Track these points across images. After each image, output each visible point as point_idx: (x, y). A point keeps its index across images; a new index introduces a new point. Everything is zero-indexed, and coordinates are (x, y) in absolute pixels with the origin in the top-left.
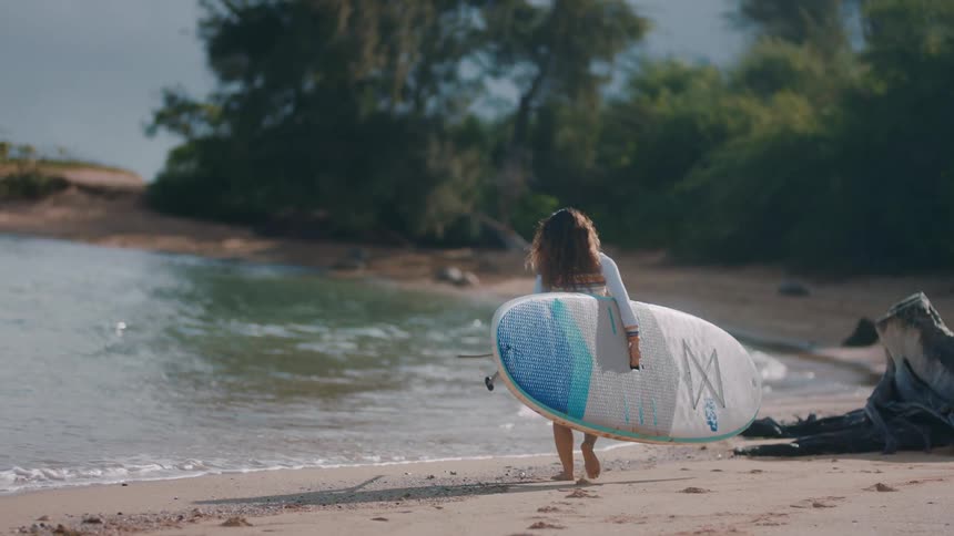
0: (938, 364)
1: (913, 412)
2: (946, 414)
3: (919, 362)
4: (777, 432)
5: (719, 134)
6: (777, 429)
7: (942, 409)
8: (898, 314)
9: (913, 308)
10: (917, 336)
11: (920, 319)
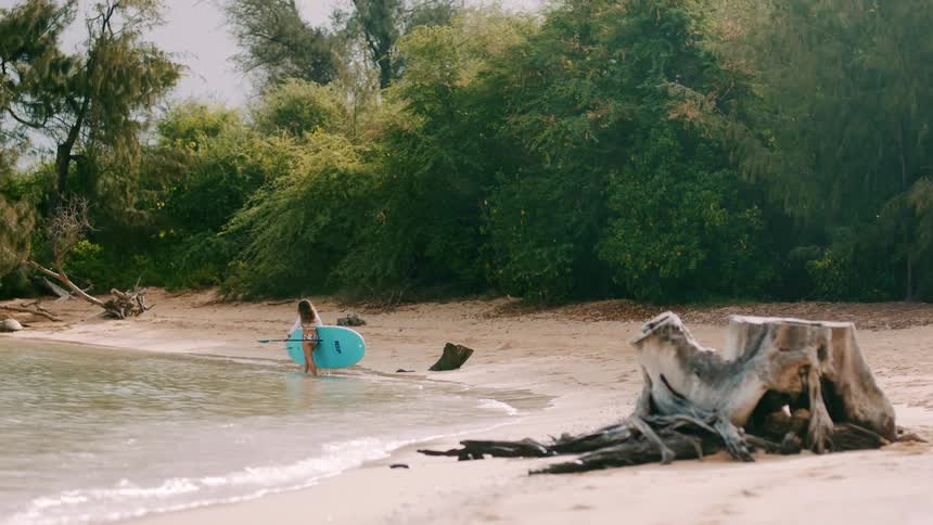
0: (695, 377)
1: (680, 424)
2: (712, 424)
3: (676, 377)
4: (541, 451)
5: (258, 178)
6: (542, 448)
7: (708, 420)
8: (655, 333)
9: (667, 327)
10: (673, 352)
11: (676, 337)
